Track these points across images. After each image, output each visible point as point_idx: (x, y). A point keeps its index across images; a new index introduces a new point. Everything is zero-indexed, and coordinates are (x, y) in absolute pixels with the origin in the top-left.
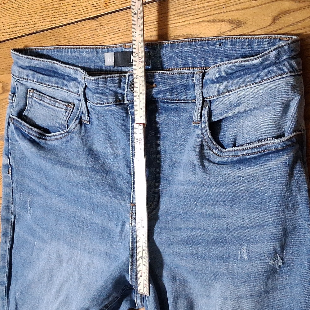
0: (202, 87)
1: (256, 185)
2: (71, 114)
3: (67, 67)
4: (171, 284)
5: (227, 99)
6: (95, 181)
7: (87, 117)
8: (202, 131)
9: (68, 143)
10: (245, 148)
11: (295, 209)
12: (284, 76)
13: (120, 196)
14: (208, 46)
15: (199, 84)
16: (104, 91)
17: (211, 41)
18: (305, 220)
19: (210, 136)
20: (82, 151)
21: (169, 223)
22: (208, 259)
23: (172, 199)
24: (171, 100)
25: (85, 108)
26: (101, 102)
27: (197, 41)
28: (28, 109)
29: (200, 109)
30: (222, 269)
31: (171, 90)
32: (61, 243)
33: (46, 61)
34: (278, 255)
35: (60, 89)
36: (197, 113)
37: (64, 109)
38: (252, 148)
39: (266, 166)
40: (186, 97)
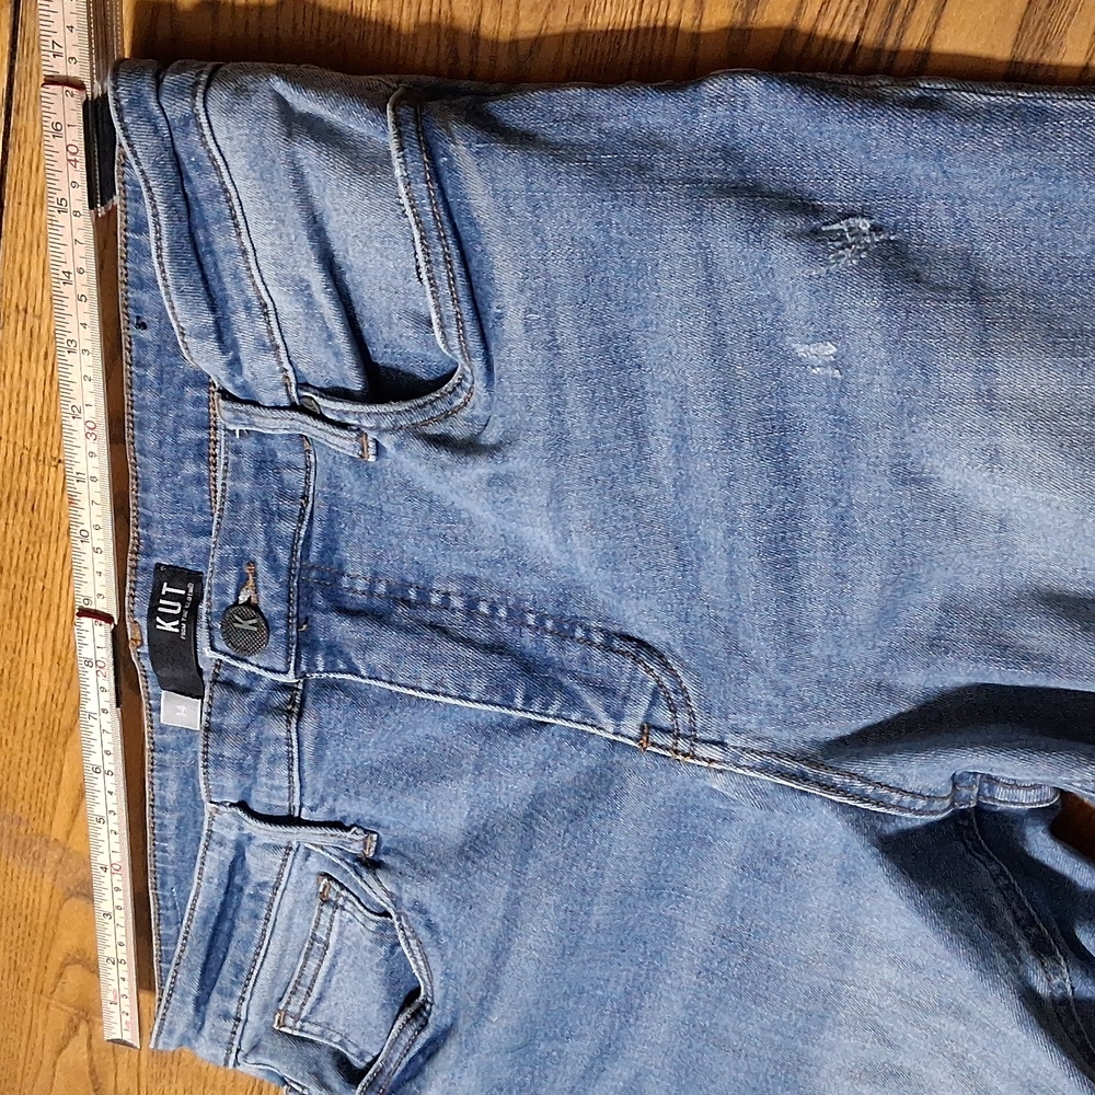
0: (256, 404)
1: (558, 267)
2: (348, 890)
3: (201, 869)
4: (950, 658)
5: (288, 325)
6: (557, 864)
7: (349, 835)
8: (386, 430)
9: (436, 925)
10: (432, 286)
11: (652, 143)
12: (203, 119)
13: (611, 782)
14: (145, 367)
15: (247, 413)
16: (250, 747)
17: (134, 354)
18: (695, 111)
19: (406, 405)
20: (458, 883)
21: (716, 618)
22: (848, 494)
23: (625, 585)
24: (301, 521)
25: (318, 831)
26: (284, 766)
27: (132, 401)
28: (341, 1043)
29: (320, 425)
30: (880, 447)
31: (270, 515)
32: (816, 1051)
33: (185, 938)
34: (824, 229)
35: (274, 910)
36: (332, 439)
37: (334, 912)
38: (429, 262)
39: (490, 222)
40: (297, 469)
